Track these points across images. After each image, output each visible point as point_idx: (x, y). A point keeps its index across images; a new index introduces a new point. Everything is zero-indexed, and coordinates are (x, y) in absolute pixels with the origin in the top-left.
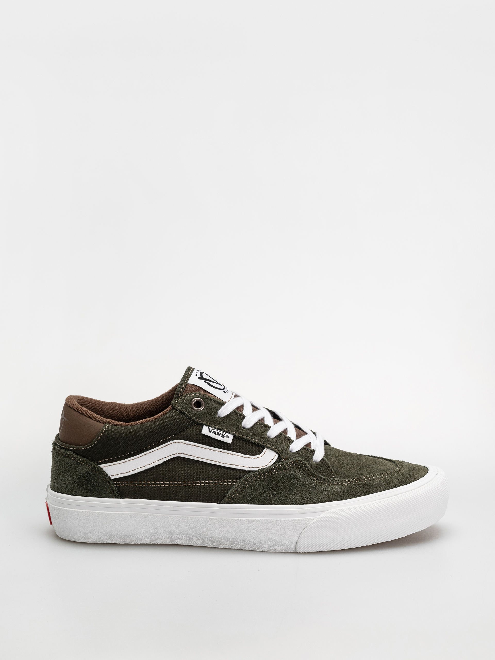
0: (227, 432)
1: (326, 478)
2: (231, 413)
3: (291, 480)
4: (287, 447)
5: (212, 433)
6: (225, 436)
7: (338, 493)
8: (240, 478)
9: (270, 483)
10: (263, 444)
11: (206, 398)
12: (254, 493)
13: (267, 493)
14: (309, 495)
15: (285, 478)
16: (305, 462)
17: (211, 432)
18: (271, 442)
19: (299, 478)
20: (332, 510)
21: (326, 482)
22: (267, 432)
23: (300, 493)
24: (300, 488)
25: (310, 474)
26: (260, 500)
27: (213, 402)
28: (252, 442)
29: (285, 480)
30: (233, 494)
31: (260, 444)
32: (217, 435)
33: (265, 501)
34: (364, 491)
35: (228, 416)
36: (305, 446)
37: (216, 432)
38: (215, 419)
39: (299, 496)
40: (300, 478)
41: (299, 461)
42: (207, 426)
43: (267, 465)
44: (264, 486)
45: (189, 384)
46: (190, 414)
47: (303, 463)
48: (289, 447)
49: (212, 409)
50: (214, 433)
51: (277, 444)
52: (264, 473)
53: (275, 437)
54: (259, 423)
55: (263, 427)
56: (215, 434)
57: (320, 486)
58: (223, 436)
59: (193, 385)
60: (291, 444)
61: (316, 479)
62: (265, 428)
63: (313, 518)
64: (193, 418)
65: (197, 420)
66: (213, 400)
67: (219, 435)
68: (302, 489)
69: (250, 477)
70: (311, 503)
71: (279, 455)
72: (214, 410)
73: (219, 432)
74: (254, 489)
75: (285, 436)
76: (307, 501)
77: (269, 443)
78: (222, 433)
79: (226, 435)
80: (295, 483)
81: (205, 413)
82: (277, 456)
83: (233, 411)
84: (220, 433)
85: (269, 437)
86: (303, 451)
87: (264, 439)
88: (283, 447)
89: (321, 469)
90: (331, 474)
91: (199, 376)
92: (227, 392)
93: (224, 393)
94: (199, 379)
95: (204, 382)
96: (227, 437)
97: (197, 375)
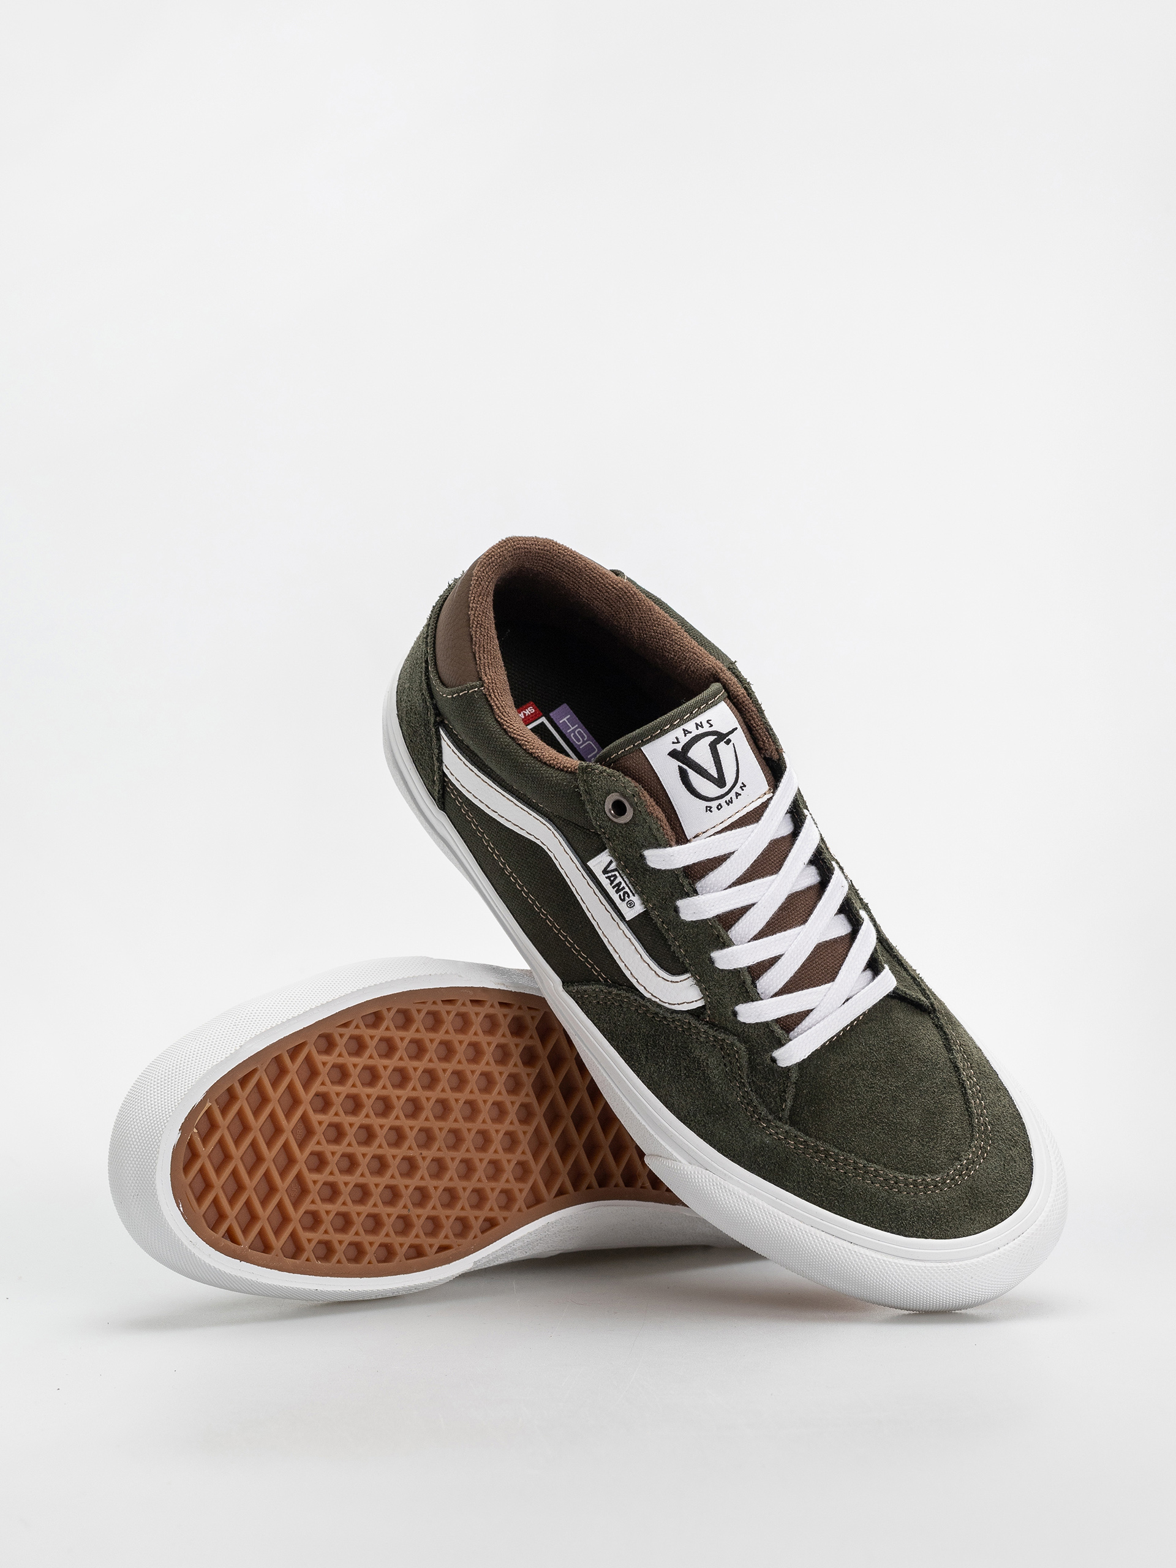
0: (638, 896)
1: (760, 1109)
3: (694, 1063)
4: (730, 1003)
5: (608, 877)
6: (627, 899)
7: (757, 1152)
8: (613, 981)
9: (656, 1035)
10: (688, 964)
11: (639, 811)
12: (620, 1026)
13: (639, 1046)
15: (686, 1052)
16: (744, 1054)
17: (607, 875)
18: (707, 973)
19: (709, 1071)
21: (756, 1114)
22: (714, 950)
23: (692, 1097)
24: (698, 1089)
25: (737, 1078)
27: (646, 826)
28: (670, 947)
29: (683, 1054)
30: (588, 993)
31: (683, 961)
32: (614, 887)
36: (776, 1020)
37: (619, 879)
38: (632, 858)
39: (685, 1101)
40: (711, 1072)
41: (733, 1044)
42: (612, 855)
43: (669, 1004)
45: (643, 754)
46: (594, 812)
47: (738, 1052)
48: (737, 1005)
49: (637, 836)
50: (610, 880)
51: (716, 984)
52: (657, 1012)
53: (723, 971)
54: (711, 922)
55: (713, 934)
56: (611, 884)
57: (739, 1113)
58: (622, 898)
59: (646, 760)
60: (746, 1002)
61: (742, 1096)
62: (718, 941)
64: (596, 824)
65: (599, 831)
66: (649, 825)
67: (617, 892)
68: (699, 1094)
71: (706, 1004)
72: (639, 842)
73: (623, 884)
74: (623, 1020)
75: (744, 980)
76: (692, 1120)
77: (699, 971)
78: (627, 889)
79: (632, 898)
80: (696, 1074)
81: (620, 832)
82: (700, 1004)
83: (676, 870)
84: (624, 888)
85: (713, 963)
86: (761, 1030)
87: (697, 958)
88: (722, 998)
89: (769, 1084)
90: (781, 1106)
91: (679, 747)
92: (720, 807)
93: (707, 811)
94: (673, 754)
95: (679, 766)
96: (631, 905)
97: (678, 742)
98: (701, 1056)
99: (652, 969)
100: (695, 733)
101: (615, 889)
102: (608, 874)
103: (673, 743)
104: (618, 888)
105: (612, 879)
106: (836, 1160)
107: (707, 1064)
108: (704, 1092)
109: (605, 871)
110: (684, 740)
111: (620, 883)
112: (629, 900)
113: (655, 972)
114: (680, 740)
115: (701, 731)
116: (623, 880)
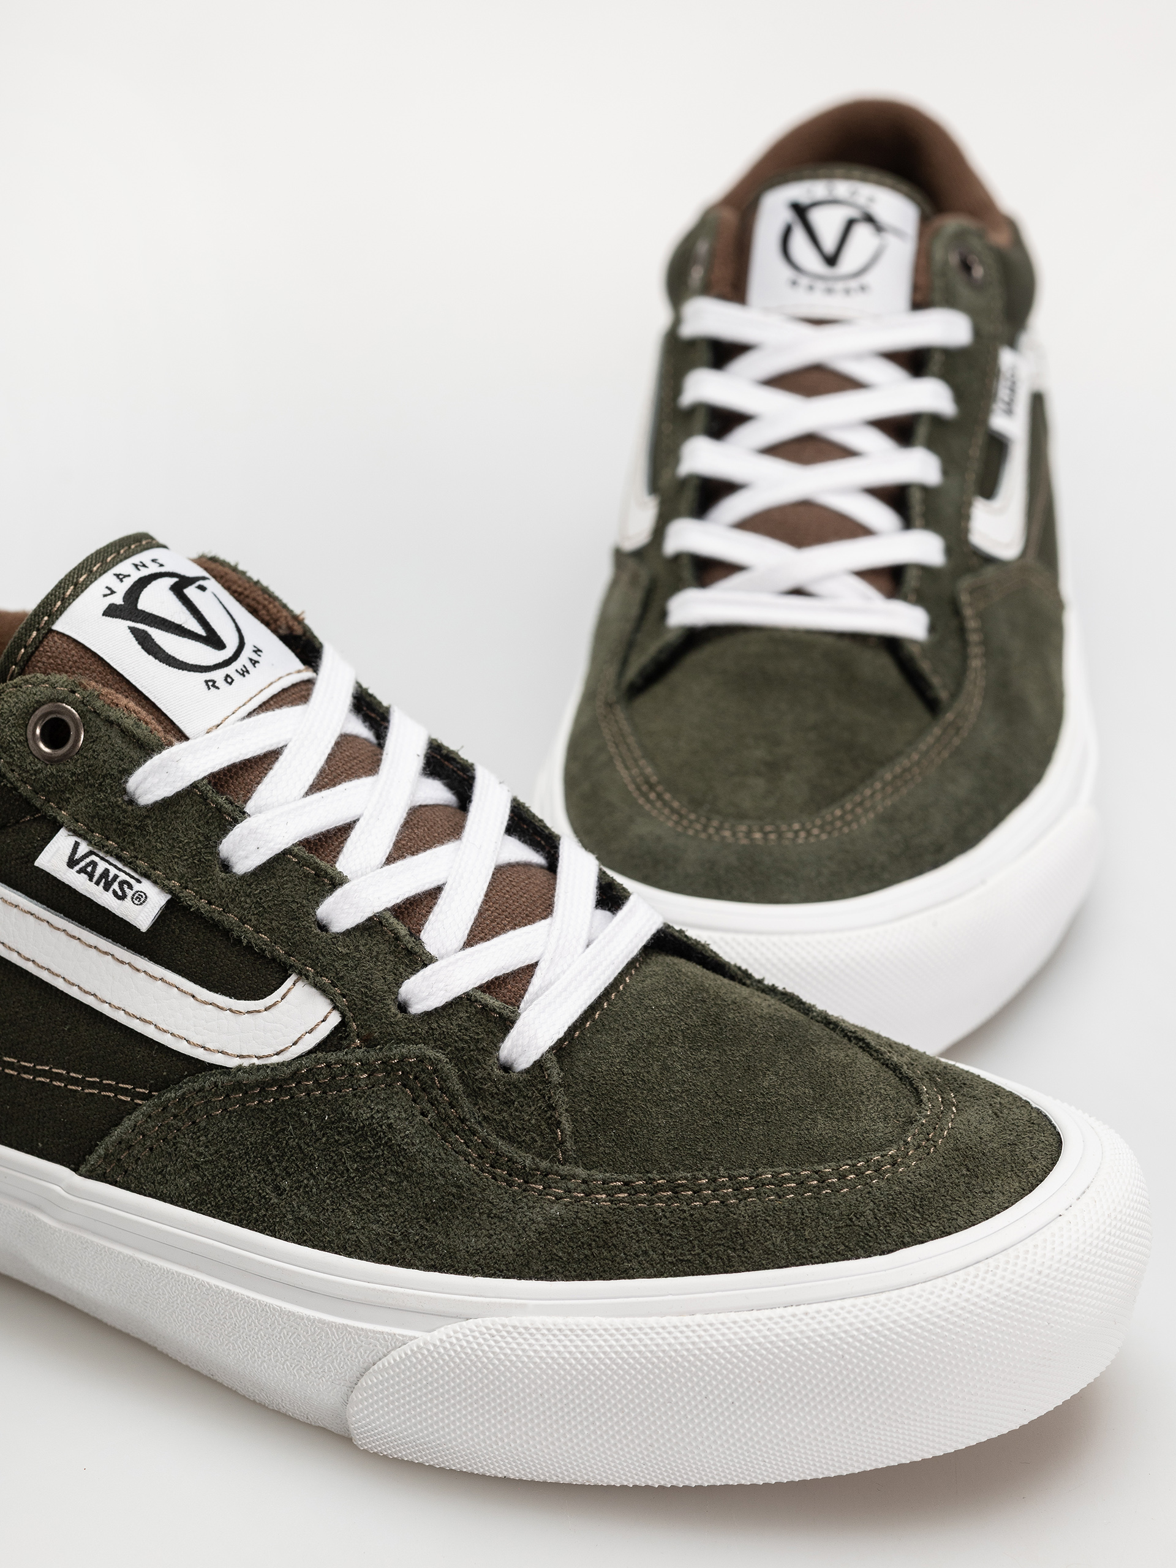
0: (147, 876)
1: (520, 1160)
2: (179, 796)
3: (366, 1139)
4: (386, 988)
5: (79, 872)
6: (129, 893)
7: (547, 1239)
8: (163, 1085)
9: (277, 1134)
10: (284, 957)
11: (90, 711)
12: (205, 1162)
13: (255, 1177)
14: (421, 1227)
15: (342, 1127)
16: (449, 1068)
17: (77, 868)
18: (323, 955)
19: (398, 1138)
20: (488, 1321)
21: (517, 1176)
22: (318, 904)
23: (387, 1206)
24: (392, 1183)
25: (454, 1126)
26: (223, 1199)
27: (114, 732)
28: (239, 941)
29: (339, 1133)
30: (123, 1146)
31: (272, 956)
32: (98, 883)
33: (239, 1211)
34: (663, 1254)
35: (165, 804)
36: (481, 988)
37: (102, 866)
38: (110, 811)
39: (378, 1222)
40: (403, 1138)
41: (421, 1060)
42: (75, 833)
43: (277, 1054)
44: (251, 1144)
45: (58, 633)
46: (13, 771)
47: (435, 1071)
48: (399, 986)
49: (104, 761)
50: (86, 873)
51: (346, 965)
52: (263, 1086)
53: (348, 933)
54: (294, 856)
55: (307, 875)
56: (91, 880)
57: (484, 1190)
58: (120, 893)
59: (70, 641)
60: (415, 971)
61: (480, 1157)
62: (316, 883)
63: (403, 1336)
64: (26, 790)
65: (39, 801)
66: (119, 725)
67: (107, 888)
68: (398, 1192)
69: (200, 1091)
70: (419, 1263)
71: (343, 1016)
72: (112, 769)
73: (113, 871)
74: (207, 1147)
75: (395, 934)
76: (404, 1250)
77: (309, 958)
78: (123, 877)
79: (137, 887)
80: (378, 1157)
81: (73, 774)
82: (335, 1019)
83: (194, 786)
84: (116, 877)
85: (323, 928)
86: (461, 1015)
87: (295, 932)
88: (368, 983)
89: (516, 1110)
90: (555, 1139)
91: (118, 599)
92: (229, 680)
93: (209, 689)
94: (112, 611)
95: (130, 628)
96: (140, 899)
97: (113, 592)
98: (372, 1117)
99: (222, 1009)
100: (136, 575)
101: (102, 884)
102: (78, 864)
103: (105, 596)
104: (106, 882)
105: (89, 869)
106: (696, 1188)
107: (390, 1126)
108: (405, 1183)
109: (72, 863)
110: (122, 588)
111: (107, 871)
112: (132, 892)
113: (230, 1010)
114: (114, 590)
115: (144, 572)
116: (111, 864)
